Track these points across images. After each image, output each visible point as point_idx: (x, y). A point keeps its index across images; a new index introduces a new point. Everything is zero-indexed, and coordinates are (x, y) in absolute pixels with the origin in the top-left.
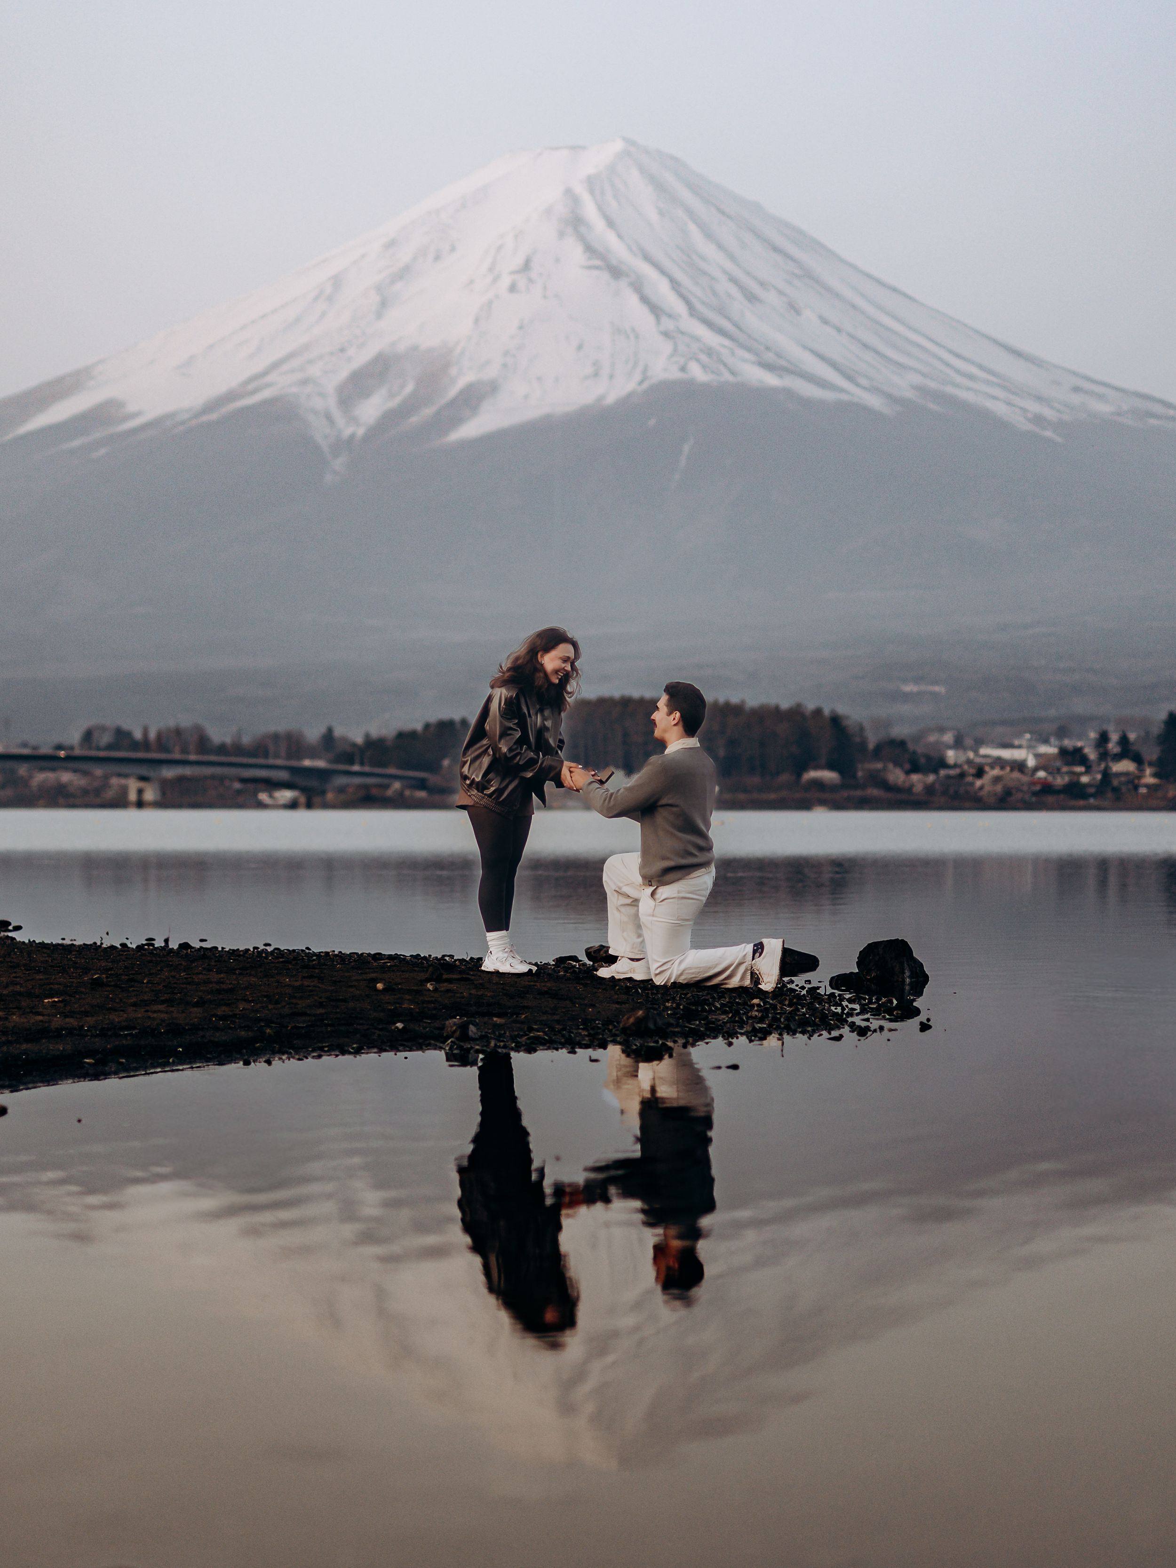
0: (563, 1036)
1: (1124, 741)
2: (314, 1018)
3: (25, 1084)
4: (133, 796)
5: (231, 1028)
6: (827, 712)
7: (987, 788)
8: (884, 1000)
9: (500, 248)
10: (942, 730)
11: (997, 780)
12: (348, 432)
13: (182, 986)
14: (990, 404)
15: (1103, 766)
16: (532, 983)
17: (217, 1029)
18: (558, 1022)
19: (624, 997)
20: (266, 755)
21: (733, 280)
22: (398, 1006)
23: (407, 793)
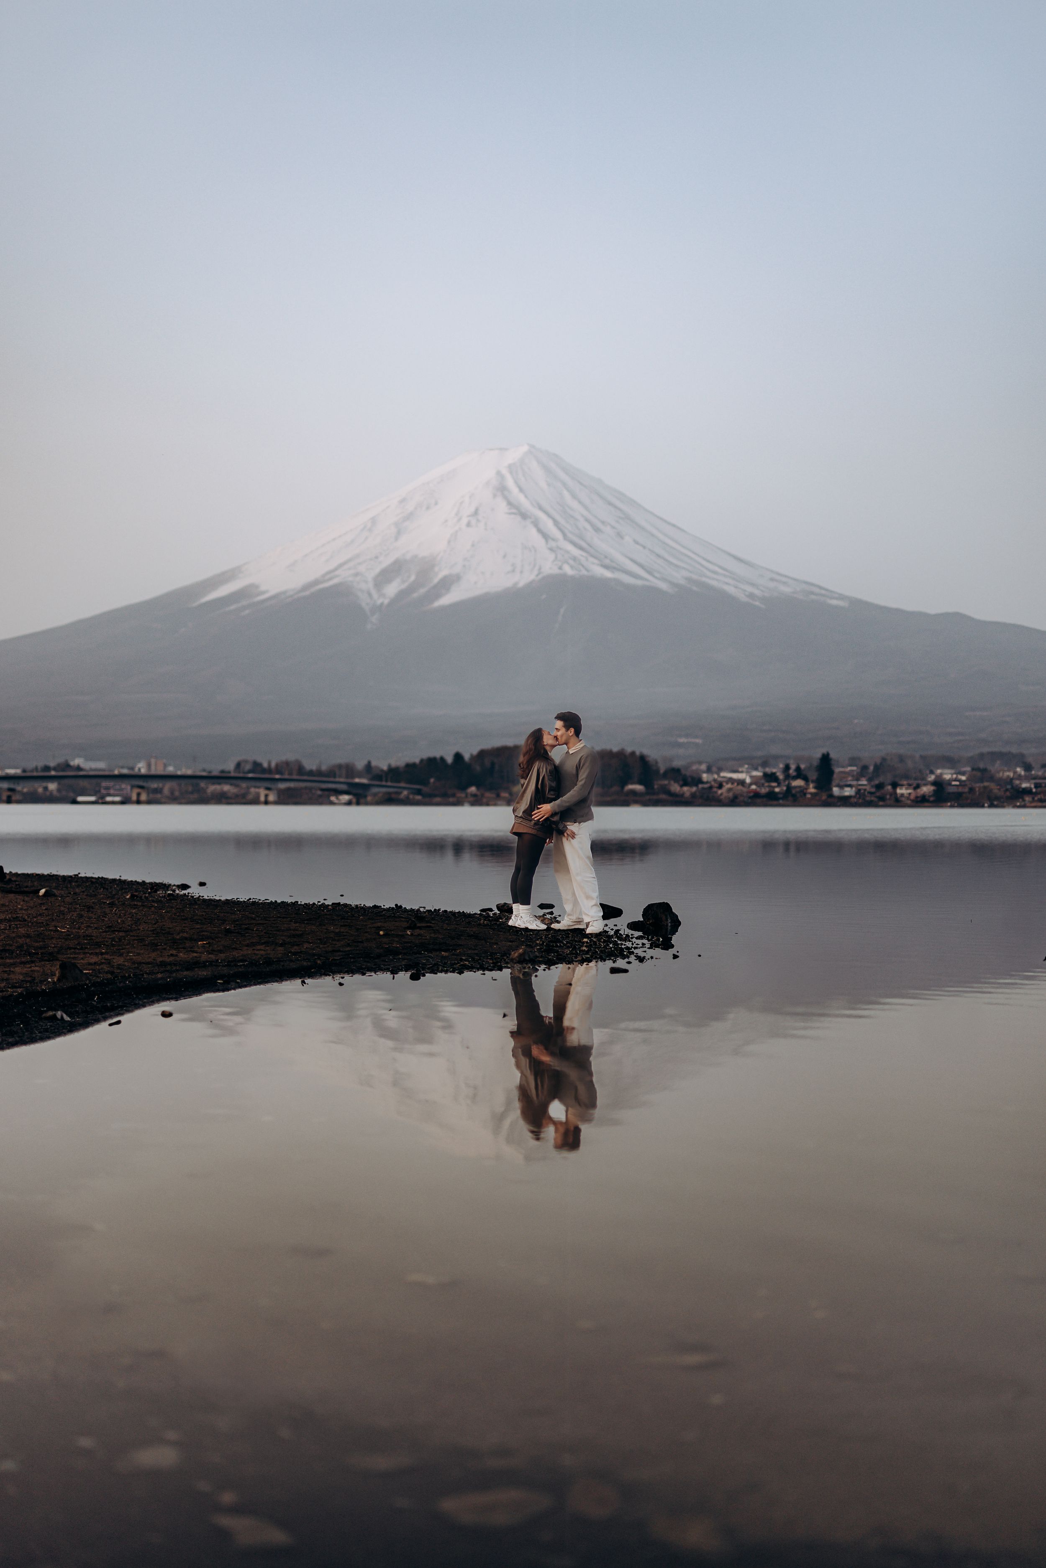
0: (479, 963)
1: (798, 769)
2: (344, 953)
3: (184, 996)
4: (262, 798)
5: (299, 960)
6: (638, 753)
7: (725, 794)
8: (655, 938)
9: (461, 503)
10: (700, 763)
11: (730, 790)
12: (379, 602)
13: (274, 932)
14: (726, 588)
15: (787, 783)
16: (465, 929)
17: (291, 961)
18: (477, 954)
19: (515, 937)
20: (335, 777)
21: (587, 520)
22: (390, 945)
23: (411, 797)
